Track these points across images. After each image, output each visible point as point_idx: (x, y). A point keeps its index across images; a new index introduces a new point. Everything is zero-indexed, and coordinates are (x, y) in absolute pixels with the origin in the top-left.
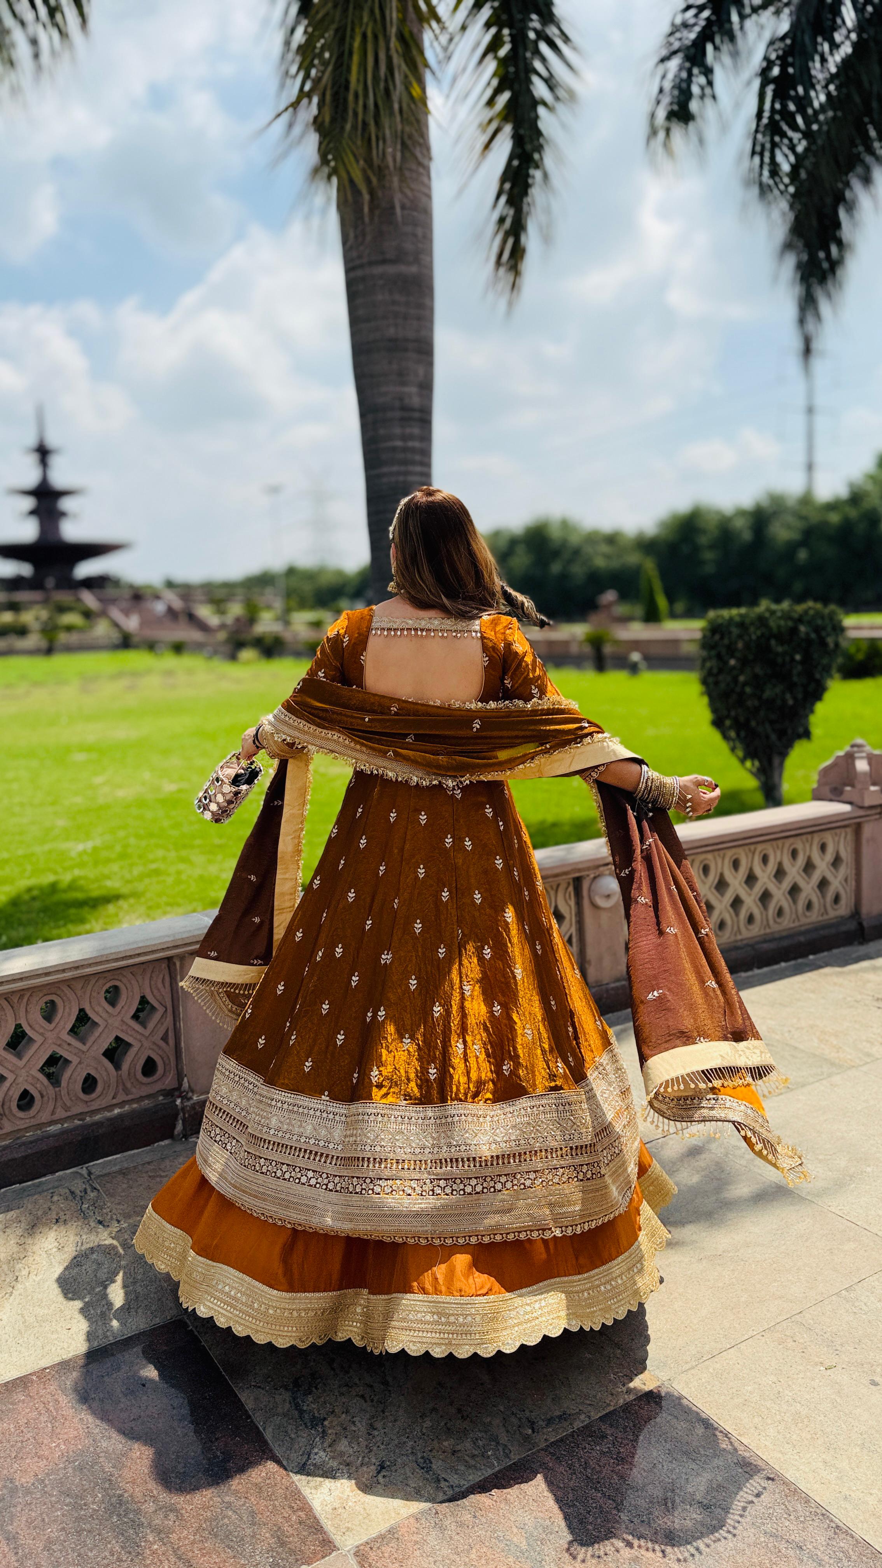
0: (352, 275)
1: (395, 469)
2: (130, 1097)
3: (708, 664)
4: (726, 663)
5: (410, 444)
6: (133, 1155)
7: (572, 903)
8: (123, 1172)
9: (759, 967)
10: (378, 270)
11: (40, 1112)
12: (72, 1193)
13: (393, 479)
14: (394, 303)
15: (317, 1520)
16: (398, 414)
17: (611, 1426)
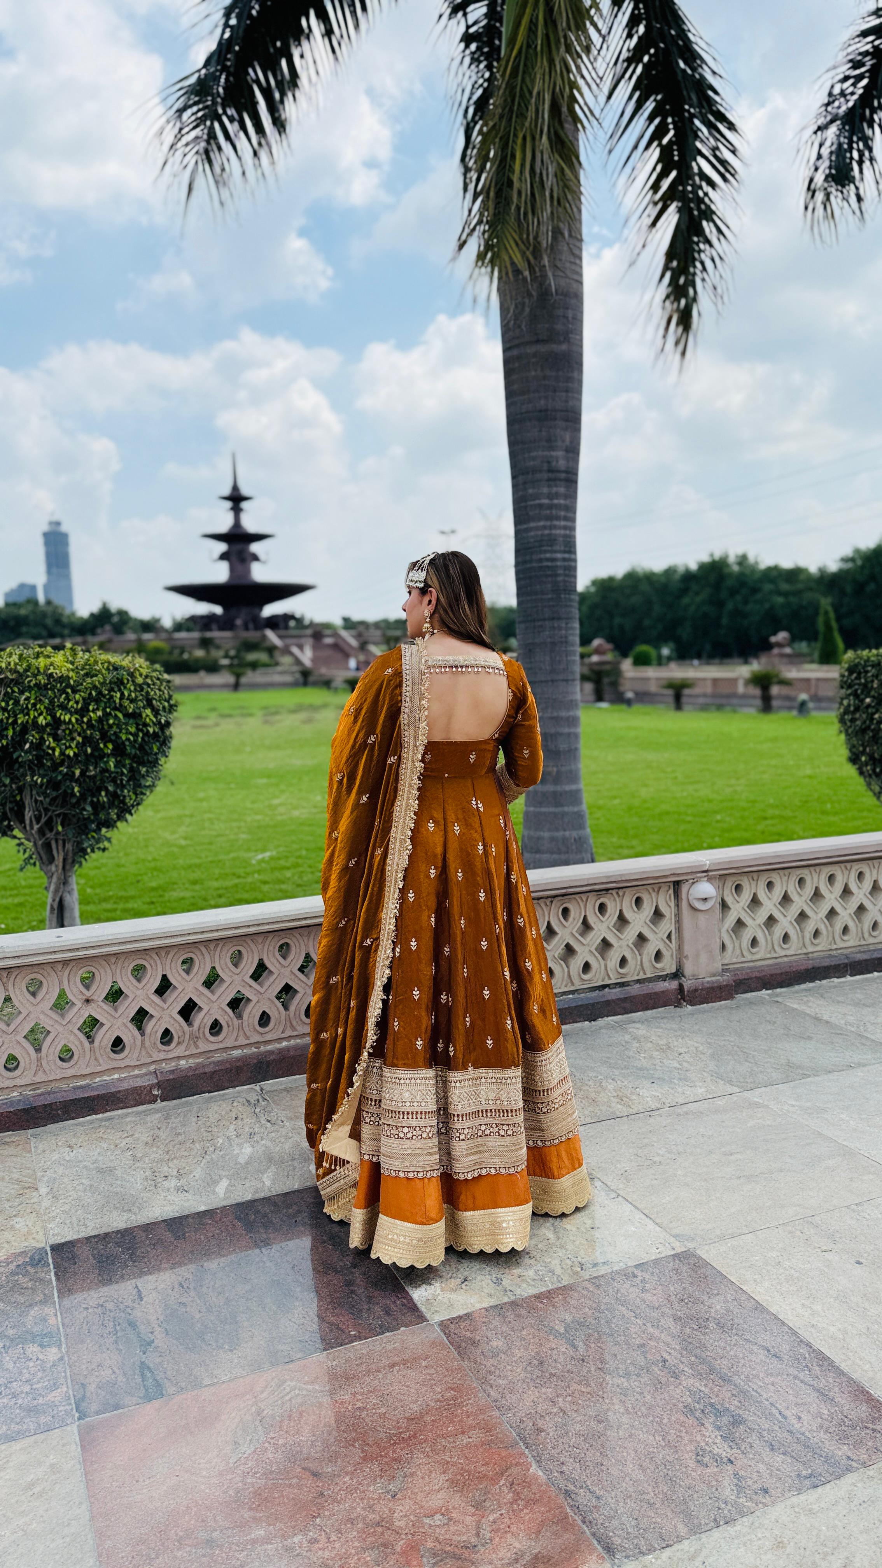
0: (509, 354)
1: (542, 523)
2: (295, 1033)
3: (845, 702)
4: (862, 701)
5: (556, 501)
6: (295, 1080)
7: (672, 904)
8: (287, 1090)
9: (851, 975)
10: (531, 350)
11: (227, 1038)
12: (248, 1101)
13: (540, 533)
14: (545, 378)
15: (415, 1305)
16: (545, 476)
17: (642, 1271)
